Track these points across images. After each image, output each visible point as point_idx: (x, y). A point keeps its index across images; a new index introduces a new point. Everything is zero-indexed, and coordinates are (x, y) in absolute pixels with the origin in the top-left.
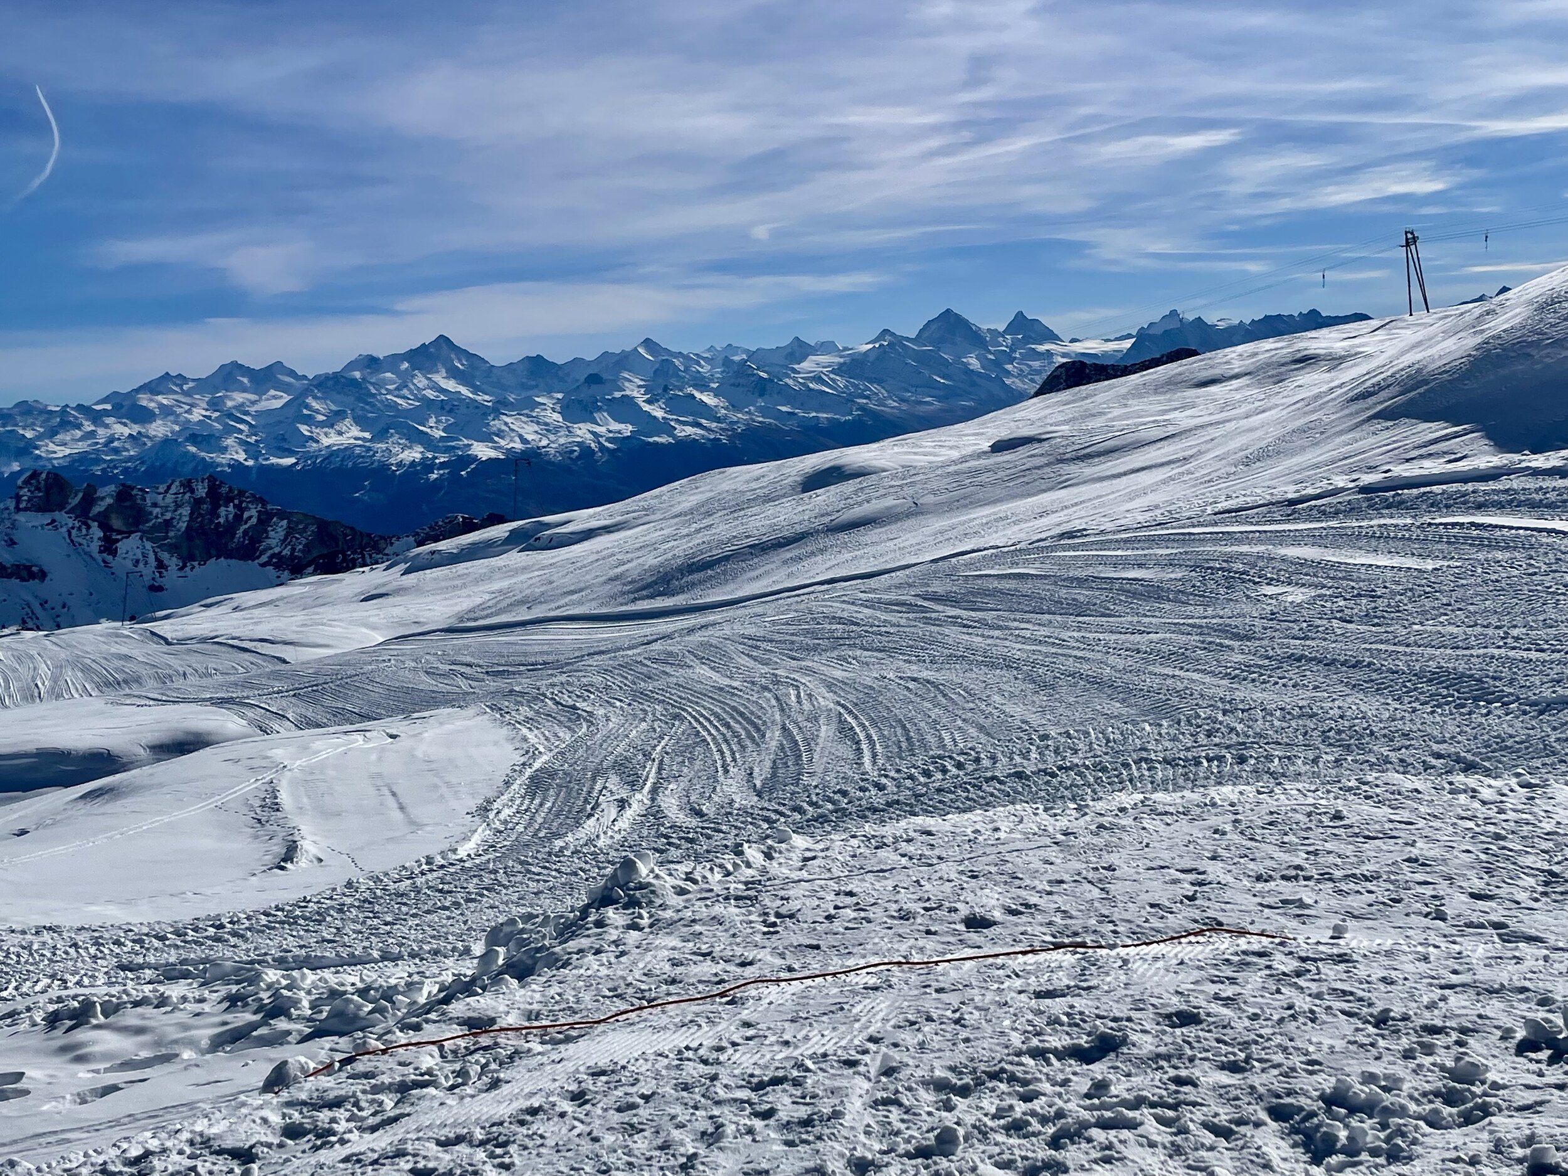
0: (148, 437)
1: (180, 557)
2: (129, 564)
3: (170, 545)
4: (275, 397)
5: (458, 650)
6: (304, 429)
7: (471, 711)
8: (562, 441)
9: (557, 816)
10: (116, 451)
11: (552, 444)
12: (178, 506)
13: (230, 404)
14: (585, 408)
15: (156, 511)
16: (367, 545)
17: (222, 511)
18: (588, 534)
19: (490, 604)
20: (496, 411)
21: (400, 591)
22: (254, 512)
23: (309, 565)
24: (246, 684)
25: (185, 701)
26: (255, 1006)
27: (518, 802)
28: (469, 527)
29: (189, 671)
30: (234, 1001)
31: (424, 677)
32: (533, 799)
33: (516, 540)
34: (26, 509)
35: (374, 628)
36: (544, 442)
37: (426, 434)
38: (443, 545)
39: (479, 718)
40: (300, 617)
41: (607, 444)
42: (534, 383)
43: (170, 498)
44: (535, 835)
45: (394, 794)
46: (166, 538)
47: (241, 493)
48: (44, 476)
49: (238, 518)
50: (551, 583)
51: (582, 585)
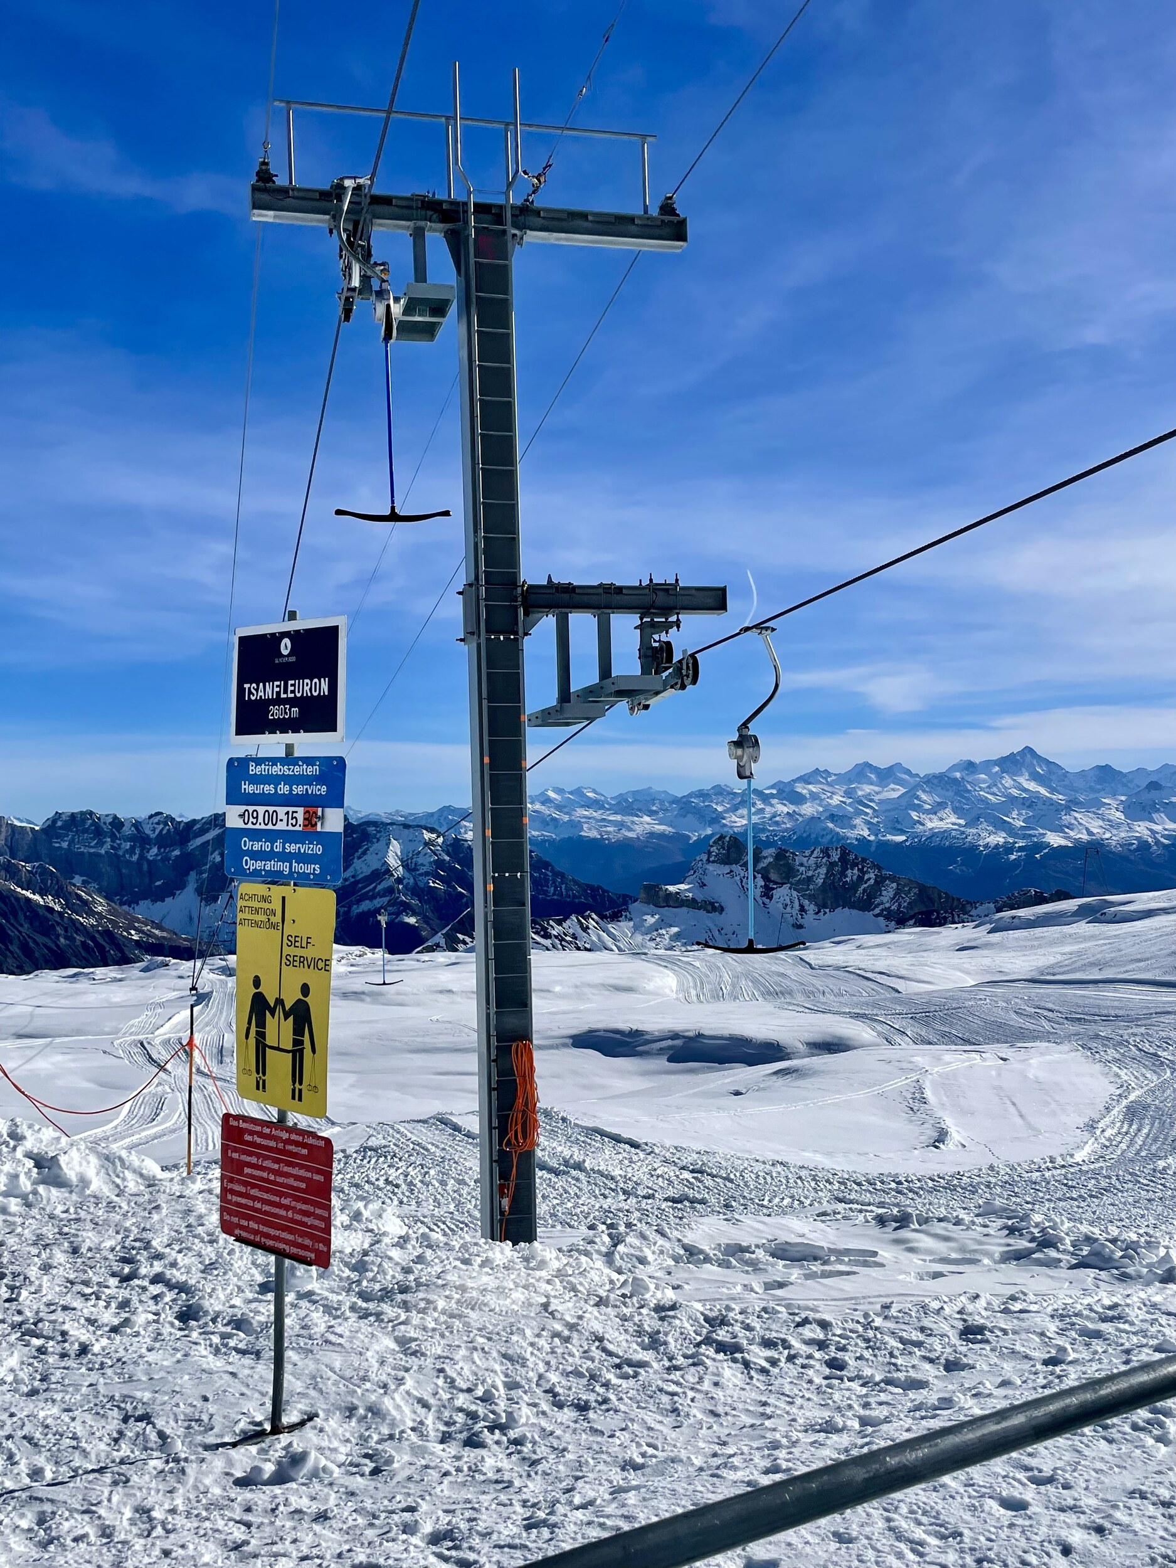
0: (800, 815)
1: (816, 904)
2: (780, 906)
3: (810, 895)
4: (893, 790)
5: (1042, 997)
6: (914, 815)
7: (1066, 1047)
8: (1123, 835)
9: (1155, 1140)
10: (777, 823)
11: (1114, 838)
12: (818, 866)
13: (860, 793)
14: (1144, 809)
15: (802, 869)
16: (957, 907)
17: (849, 872)
18: (1149, 914)
19: (1067, 962)
20: (1068, 809)
21: (987, 946)
22: (872, 876)
23: (911, 918)
24: (875, 1005)
25: (830, 1012)
26: (1029, 1237)
27: (1118, 1124)
28: (1040, 900)
29: (827, 990)
30: (1012, 1231)
31: (1014, 1016)
32: (1130, 1126)
33: (1083, 913)
34: (713, 862)
35: (967, 973)
36: (1108, 835)
37: (1009, 823)
38: (1022, 913)
39: (1073, 1054)
40: (910, 958)
41: (1163, 840)
42: (1099, 787)
43: (812, 860)
44: (1137, 1154)
45: (1014, 1104)
46: (808, 889)
47: (864, 860)
48: (727, 839)
49: (860, 879)
50: (1120, 950)
51: (1148, 955)
